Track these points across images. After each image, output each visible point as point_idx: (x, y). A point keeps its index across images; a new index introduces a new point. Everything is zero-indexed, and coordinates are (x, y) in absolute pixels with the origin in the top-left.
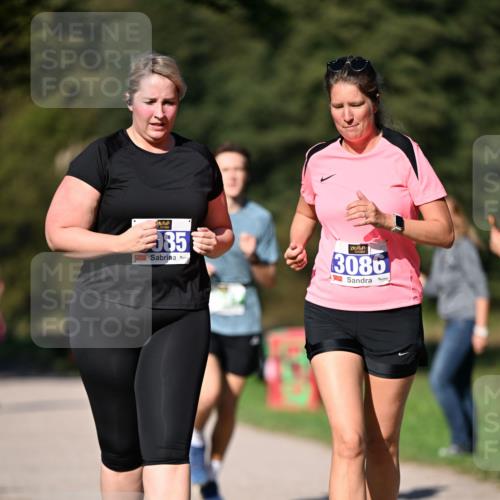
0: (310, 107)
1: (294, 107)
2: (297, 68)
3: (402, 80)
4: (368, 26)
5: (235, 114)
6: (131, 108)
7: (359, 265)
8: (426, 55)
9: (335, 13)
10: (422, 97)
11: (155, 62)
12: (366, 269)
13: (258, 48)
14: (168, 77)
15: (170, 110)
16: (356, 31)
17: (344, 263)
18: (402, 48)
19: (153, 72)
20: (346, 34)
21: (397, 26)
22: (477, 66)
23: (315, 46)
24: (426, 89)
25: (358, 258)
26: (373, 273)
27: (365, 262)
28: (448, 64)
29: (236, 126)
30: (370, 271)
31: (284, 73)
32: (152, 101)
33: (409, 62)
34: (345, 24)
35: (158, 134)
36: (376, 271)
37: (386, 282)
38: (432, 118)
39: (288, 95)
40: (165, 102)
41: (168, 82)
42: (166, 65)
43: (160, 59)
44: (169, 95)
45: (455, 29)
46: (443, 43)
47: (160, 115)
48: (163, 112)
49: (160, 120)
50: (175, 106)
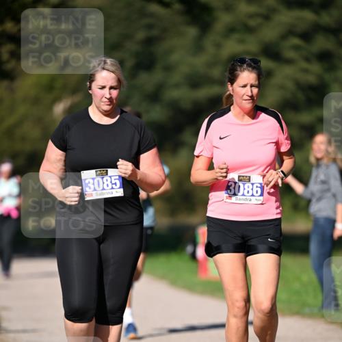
1: (216, 72)
2: (218, 46)
4: (267, 18)
5: (176, 77)
6: (90, 92)
7: (244, 189)
8: (306, 36)
9: (244, 8)
11: (105, 62)
12: (248, 192)
13: (192, 32)
14: (113, 72)
15: (115, 93)
16: (259, 20)
17: (234, 188)
18: (290, 32)
19: (104, 69)
20: (252, 23)
21: (287, 17)
23: (231, 30)
25: (244, 184)
26: (253, 195)
27: (248, 187)
28: (322, 43)
29: (177, 86)
30: (250, 194)
31: (210, 49)
32: (103, 87)
33: (296, 41)
34: (251, 16)
36: (255, 194)
37: (260, 202)
38: (312, 79)
39: (211, 65)
41: (113, 75)
42: (112, 65)
43: (109, 61)
44: (114, 84)
45: (326, 19)
46: (318, 28)
47: (108, 96)
48: (110, 94)
49: (108, 99)
50: (118, 90)
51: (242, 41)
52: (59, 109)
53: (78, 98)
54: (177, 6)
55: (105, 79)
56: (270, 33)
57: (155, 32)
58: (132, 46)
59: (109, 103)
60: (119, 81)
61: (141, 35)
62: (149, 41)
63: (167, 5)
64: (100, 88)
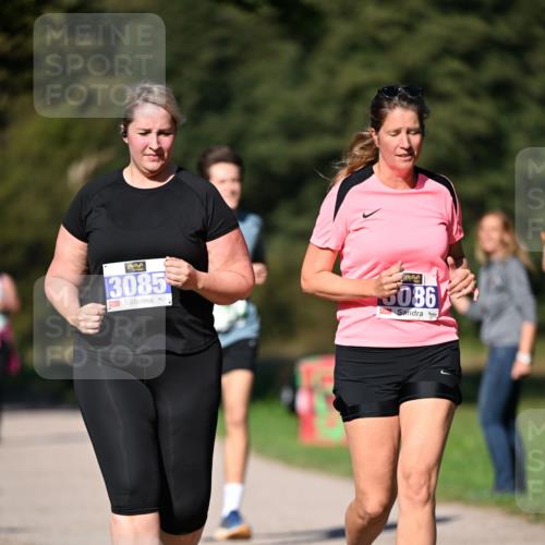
0: (346, 115)
1: (328, 115)
2: (331, 72)
3: (447, 85)
4: (408, 28)
5: (264, 123)
6: (126, 140)
8: (472, 58)
9: (373, 13)
10: (468, 103)
12: (419, 301)
13: (289, 50)
15: (166, 141)
16: (396, 32)
17: (397, 295)
18: (446, 50)
20: (385, 36)
21: (440, 27)
22: (528, 70)
23: (351, 48)
24: (473, 95)
26: (425, 306)
27: (419, 293)
28: (496, 68)
31: (318, 78)
32: (147, 132)
33: (455, 65)
34: (384, 25)
35: (154, 165)
38: (479, 126)
39: (319, 103)
40: (160, 133)
41: (163, 112)
44: (165, 126)
45: (504, 29)
46: (490, 45)
47: (155, 147)
48: (158, 143)
49: (155, 151)
50: (171, 136)
51: (369, 66)
52: (78, 173)
53: (107, 156)
54: (266, 10)
55: (150, 117)
56: (413, 52)
57: (230, 51)
58: (194, 73)
59: (156, 158)
60: (174, 121)
61: (208, 55)
62: (222, 66)
63: (250, 8)
64: (141, 134)
